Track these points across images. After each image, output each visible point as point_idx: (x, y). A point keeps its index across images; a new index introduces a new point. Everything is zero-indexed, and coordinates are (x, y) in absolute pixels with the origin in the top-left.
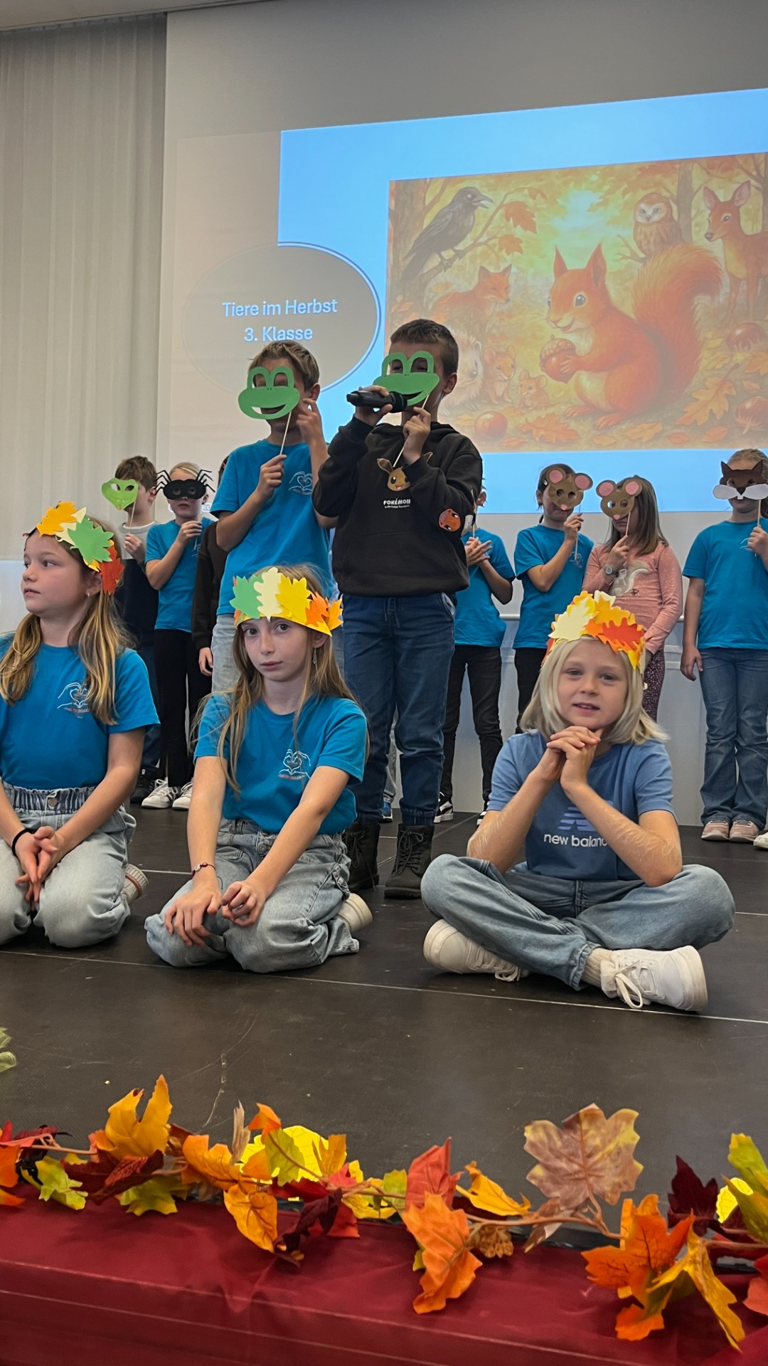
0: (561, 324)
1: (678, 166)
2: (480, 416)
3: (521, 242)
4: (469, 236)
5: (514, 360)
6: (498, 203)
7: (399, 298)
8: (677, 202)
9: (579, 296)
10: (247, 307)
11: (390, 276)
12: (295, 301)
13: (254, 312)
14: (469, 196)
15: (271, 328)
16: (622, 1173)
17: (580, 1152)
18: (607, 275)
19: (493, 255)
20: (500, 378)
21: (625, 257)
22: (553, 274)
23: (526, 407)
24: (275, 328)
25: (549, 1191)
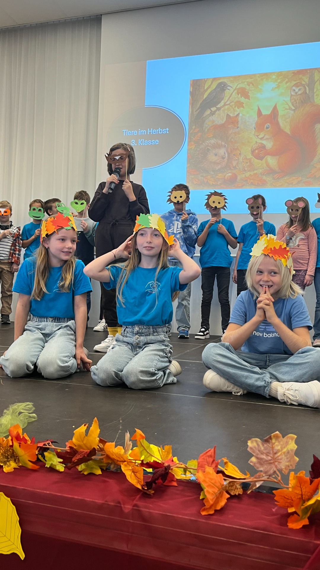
0: (260, 137)
1: (309, 71)
2: (226, 175)
3: (243, 103)
4: (222, 101)
5: (240, 152)
6: (234, 88)
7: (194, 127)
8: (308, 86)
9: (267, 125)
10: (132, 132)
11: (190, 118)
12: (152, 129)
13: (135, 134)
14: (223, 85)
15: (142, 140)
16: (289, 461)
17: (271, 452)
18: (279, 116)
19: (232, 109)
20: (235, 159)
21: (286, 109)
22: (256, 116)
23: (245, 170)
24: (143, 140)
25: (258, 468)
